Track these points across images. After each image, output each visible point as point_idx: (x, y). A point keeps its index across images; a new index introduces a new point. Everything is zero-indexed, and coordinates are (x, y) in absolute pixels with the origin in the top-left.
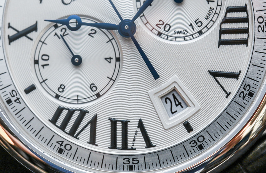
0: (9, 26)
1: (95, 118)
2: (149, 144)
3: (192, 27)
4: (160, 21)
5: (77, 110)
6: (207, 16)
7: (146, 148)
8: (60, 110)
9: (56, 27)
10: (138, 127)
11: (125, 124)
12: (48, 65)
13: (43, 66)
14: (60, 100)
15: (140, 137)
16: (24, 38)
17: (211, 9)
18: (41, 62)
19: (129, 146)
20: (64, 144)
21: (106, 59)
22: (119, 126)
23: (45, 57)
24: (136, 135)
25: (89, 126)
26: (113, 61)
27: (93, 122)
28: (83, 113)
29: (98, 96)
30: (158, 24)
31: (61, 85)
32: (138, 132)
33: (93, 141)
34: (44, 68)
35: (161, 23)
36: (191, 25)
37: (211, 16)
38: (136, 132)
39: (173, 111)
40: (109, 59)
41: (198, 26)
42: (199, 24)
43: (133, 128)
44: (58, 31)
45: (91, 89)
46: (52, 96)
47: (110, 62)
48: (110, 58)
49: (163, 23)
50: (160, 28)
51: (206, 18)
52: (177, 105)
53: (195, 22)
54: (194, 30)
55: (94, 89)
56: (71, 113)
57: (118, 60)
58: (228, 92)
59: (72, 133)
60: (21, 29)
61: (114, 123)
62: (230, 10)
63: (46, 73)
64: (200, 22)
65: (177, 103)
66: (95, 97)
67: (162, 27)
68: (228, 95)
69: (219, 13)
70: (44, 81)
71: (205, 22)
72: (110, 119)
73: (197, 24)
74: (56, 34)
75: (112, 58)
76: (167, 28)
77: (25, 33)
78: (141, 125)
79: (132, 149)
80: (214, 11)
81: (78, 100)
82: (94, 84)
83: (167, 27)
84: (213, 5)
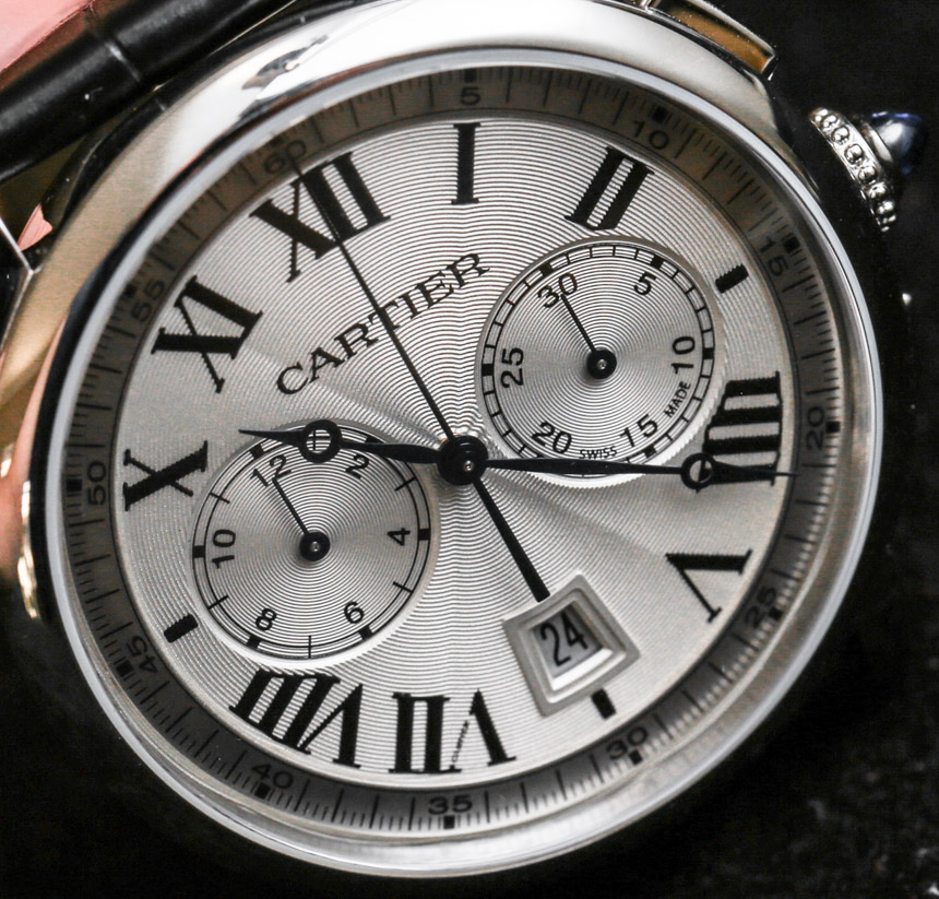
0: (128, 460)
1: (357, 693)
2: (497, 754)
3: (630, 438)
4: (543, 425)
5: (307, 676)
6: (671, 407)
7: (490, 764)
8: (262, 678)
9: (257, 453)
10: (471, 713)
11: (436, 705)
12: (232, 557)
13: (217, 561)
14: (261, 652)
15: (475, 736)
17: (683, 386)
18: (213, 552)
19: (445, 764)
20: (271, 773)
21: (391, 534)
22: (420, 712)
23: (222, 538)
24: (463, 732)
25: (339, 718)
26: (411, 539)
27: (351, 707)
28: (324, 683)
29: (366, 634)
30: (537, 434)
31: (265, 611)
32: (470, 727)
33: (347, 756)
34: (218, 567)
35: (547, 430)
36: (627, 432)
37: (682, 406)
38: (466, 725)
39: (561, 658)
40: (398, 536)
41: (646, 435)
42: (649, 429)
43: (456, 716)
44: (262, 465)
45: (348, 616)
46: (239, 641)
47: (402, 543)
48: (404, 532)
49: (553, 429)
50: (543, 444)
51: (667, 413)
52: (571, 643)
53: (639, 423)
54: (633, 444)
55: (355, 616)
56: (292, 682)
57: (425, 535)
58: (714, 606)
59: (291, 739)
60: (159, 463)
61: (405, 703)
62: (734, 389)
63: (221, 578)
64: (650, 422)
65: (573, 636)
66: (358, 638)
67: (549, 441)
68: (714, 614)
69: (704, 396)
70: (218, 602)
71: (664, 423)
72: (397, 696)
73: (642, 428)
74: (256, 473)
75: (408, 532)
76: (561, 445)
77: (170, 476)
78: (479, 707)
79: (453, 770)
80: (690, 393)
81: (310, 647)
82: (355, 604)
83: (563, 441)
84: (689, 376)
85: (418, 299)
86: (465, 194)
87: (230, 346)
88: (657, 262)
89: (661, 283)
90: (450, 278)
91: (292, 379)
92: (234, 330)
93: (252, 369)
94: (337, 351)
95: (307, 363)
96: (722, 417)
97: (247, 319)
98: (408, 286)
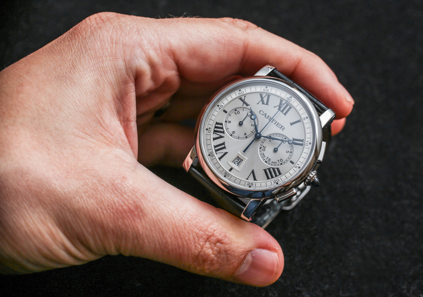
0: (245, 97)
1: (223, 137)
2: (220, 159)
3: (267, 158)
4: (265, 146)
5: (224, 130)
7: (218, 158)
8: (222, 124)
11: (224, 148)
12: (236, 114)
14: (225, 123)
15: (222, 154)
16: (242, 103)
17: (276, 162)
18: (236, 112)
19: (217, 152)
20: (210, 130)
22: (223, 146)
23: (238, 112)
25: (219, 136)
26: (246, 136)
27: (221, 137)
28: (223, 132)
29: (231, 135)
31: (230, 121)
33: (214, 139)
37: (273, 163)
39: (235, 163)
40: (245, 134)
43: (224, 151)
45: (233, 132)
46: (226, 120)
49: (265, 148)
50: (263, 147)
53: (269, 159)
56: (222, 128)
57: (246, 137)
59: (215, 131)
60: (246, 100)
61: (223, 144)
62: (278, 169)
63: (233, 114)
65: (238, 163)
68: (247, 179)
69: (276, 166)
70: (230, 115)
71: (270, 162)
72: (224, 142)
74: (248, 113)
77: (244, 102)
78: (226, 153)
80: (275, 164)
81: (227, 129)
82: (235, 132)
83: (264, 150)
84: (278, 163)
85: (277, 123)
86: (292, 124)
87: (263, 103)
88: (291, 152)
89: (288, 154)
90: (280, 126)
91: (261, 112)
92: (265, 103)
93: (261, 107)
94: (267, 116)
95: (264, 113)
96: (273, 169)
97: (267, 104)
98: (278, 122)
